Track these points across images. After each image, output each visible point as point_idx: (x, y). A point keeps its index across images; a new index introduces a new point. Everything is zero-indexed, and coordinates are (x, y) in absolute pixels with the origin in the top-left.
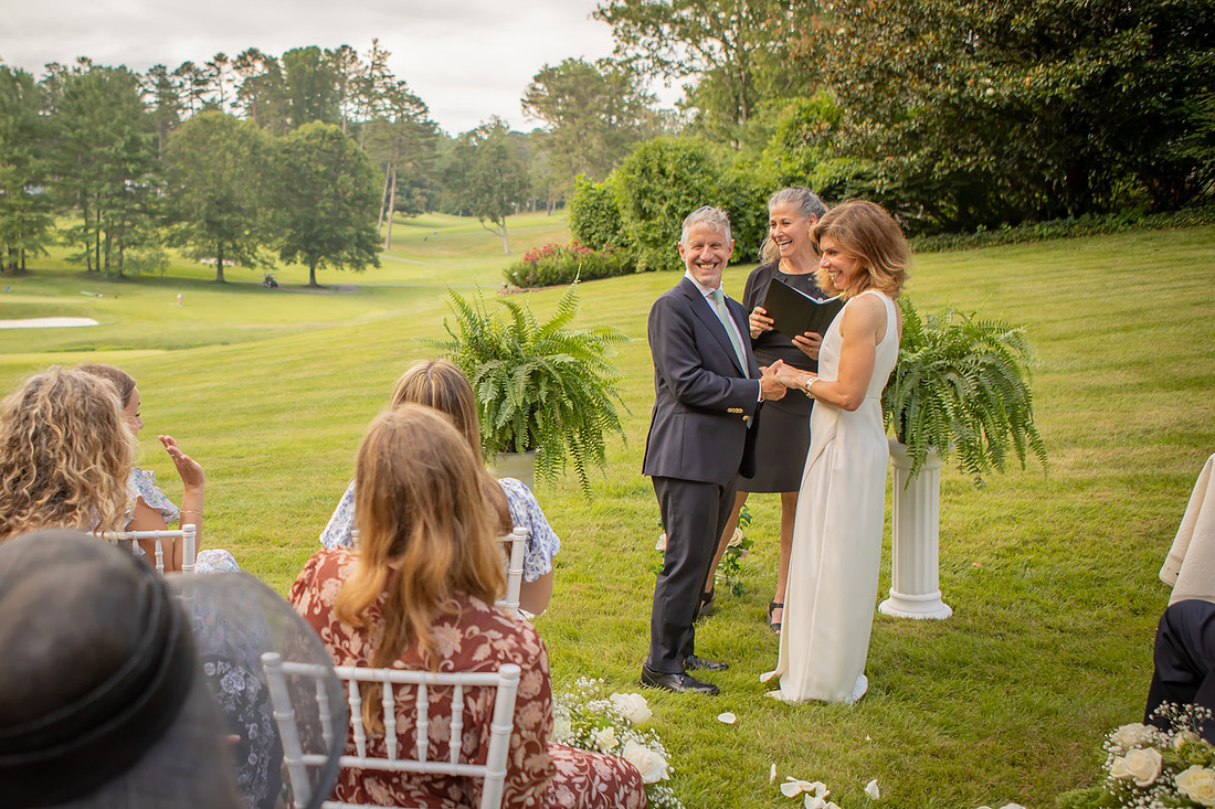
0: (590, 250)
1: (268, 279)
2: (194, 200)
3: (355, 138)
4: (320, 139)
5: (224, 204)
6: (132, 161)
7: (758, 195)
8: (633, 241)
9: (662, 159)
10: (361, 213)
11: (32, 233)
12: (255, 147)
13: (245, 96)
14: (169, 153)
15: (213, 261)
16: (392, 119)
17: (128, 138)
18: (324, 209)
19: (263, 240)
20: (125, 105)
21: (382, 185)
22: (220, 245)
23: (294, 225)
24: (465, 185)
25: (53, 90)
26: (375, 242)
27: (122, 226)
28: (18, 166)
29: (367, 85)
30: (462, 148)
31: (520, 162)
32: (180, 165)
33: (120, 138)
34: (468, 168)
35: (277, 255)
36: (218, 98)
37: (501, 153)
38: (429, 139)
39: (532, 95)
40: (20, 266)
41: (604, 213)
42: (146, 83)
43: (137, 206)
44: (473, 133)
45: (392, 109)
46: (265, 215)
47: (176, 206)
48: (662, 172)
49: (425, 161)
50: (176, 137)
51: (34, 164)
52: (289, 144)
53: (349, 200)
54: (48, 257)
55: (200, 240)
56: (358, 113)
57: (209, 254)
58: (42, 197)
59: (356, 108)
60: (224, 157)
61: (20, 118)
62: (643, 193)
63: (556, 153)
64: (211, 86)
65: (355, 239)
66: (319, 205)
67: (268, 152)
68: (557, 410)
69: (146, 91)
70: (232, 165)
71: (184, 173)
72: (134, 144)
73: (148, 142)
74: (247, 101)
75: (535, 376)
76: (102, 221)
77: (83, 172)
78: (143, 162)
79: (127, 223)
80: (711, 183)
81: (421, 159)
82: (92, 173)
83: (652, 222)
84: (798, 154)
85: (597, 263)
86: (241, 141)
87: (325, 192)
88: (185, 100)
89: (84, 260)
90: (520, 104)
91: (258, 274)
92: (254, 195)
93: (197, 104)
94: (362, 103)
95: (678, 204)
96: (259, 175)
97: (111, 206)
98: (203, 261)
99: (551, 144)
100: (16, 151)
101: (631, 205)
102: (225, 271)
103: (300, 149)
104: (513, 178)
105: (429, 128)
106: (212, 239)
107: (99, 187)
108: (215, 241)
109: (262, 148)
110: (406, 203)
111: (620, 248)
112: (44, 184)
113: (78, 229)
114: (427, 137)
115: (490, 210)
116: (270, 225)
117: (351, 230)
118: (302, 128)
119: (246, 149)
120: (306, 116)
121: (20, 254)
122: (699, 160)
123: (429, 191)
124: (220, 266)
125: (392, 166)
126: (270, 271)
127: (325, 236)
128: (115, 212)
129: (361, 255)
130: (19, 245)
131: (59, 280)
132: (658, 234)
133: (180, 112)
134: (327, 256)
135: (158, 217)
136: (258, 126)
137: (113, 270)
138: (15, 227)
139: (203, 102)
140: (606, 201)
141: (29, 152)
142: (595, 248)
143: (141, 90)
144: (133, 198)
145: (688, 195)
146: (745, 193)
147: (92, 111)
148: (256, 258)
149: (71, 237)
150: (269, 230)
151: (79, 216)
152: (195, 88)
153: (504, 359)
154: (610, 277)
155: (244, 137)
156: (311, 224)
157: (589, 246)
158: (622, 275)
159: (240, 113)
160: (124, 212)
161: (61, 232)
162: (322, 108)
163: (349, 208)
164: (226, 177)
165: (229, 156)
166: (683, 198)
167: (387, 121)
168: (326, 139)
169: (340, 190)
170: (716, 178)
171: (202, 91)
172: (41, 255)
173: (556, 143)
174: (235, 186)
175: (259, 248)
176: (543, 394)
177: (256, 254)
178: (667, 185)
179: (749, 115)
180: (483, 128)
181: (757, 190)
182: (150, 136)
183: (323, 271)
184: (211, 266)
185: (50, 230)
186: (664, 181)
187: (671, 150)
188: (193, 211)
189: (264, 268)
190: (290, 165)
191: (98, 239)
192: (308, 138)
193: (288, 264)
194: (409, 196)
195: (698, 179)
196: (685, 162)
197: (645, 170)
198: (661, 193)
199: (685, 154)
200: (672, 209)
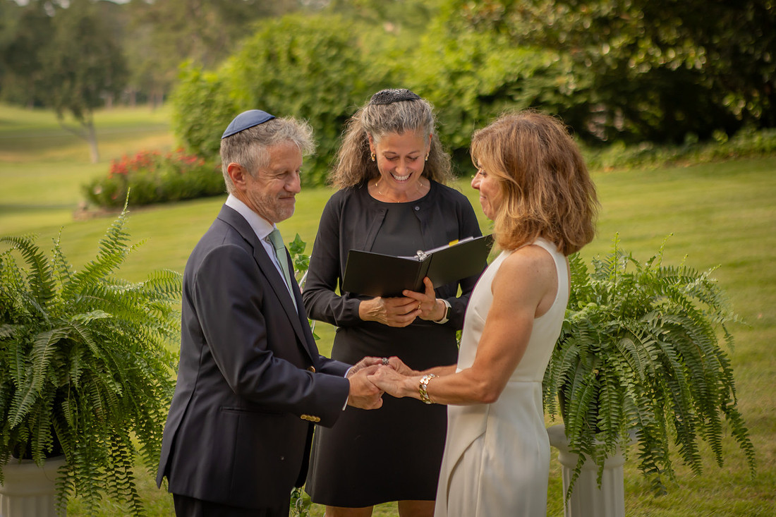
9: (292, 43)
48: (293, 60)
62: (269, 87)
68: (99, 398)
75: (64, 347)
80: (356, 77)
95: (314, 102)
115: (71, 101)
122: (340, 47)
153: (21, 322)
166: (320, 95)
170: (361, 71)
176: (75, 373)
178: (299, 78)
186: (295, 73)
187: (304, 33)
195: (338, 71)
196: (323, 49)
197: (271, 57)
198: (291, 88)
199: (321, 38)
200: (307, 111)
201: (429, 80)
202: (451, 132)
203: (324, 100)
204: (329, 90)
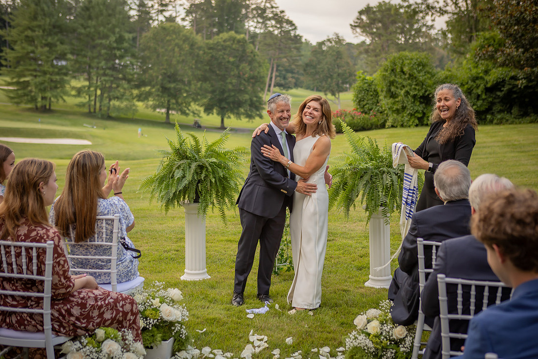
0: (364, 114)
1: (196, 123)
2: (154, 74)
3: (253, 43)
4: (232, 42)
5: (172, 77)
6: (119, 49)
8: (385, 110)
9: (403, 65)
10: (253, 87)
11: (56, 87)
12: (192, 45)
13: (190, 15)
14: (141, 46)
15: (164, 110)
16: (276, 32)
17: (118, 36)
18: (231, 83)
19: (195, 100)
20: (117, 16)
21: (268, 70)
22: (169, 101)
23: (213, 92)
24: (317, 73)
25: (76, 4)
26: (261, 104)
27: (110, 87)
28: (51, 48)
29: (261, 12)
30: (315, 51)
31: (349, 60)
32: (147, 53)
33: (112, 35)
34: (319, 62)
35: (202, 109)
36: (174, 15)
37: (338, 55)
38: (298, 45)
39: (357, 22)
40: (48, 107)
41: (372, 93)
42: (131, 3)
43: (120, 76)
44: (323, 43)
45: (276, 27)
46: (196, 85)
47: (143, 77)
48: (402, 71)
49: (294, 58)
50: (146, 37)
51: (60, 48)
52: (213, 44)
53: (246, 79)
54: (65, 104)
55: (156, 98)
56: (256, 27)
57: (161, 106)
58: (63, 67)
59: (255, 24)
60: (174, 50)
61: (53, 20)
62: (392, 83)
63: (369, 56)
64: (170, 7)
65: (249, 102)
66: (229, 81)
67: (199, 48)
69: (131, 8)
70: (178, 55)
71: (149, 58)
72: (120, 40)
73: (129, 39)
74: (191, 17)
76: (99, 83)
77: (89, 54)
78: (126, 51)
79: (114, 86)
80: (430, 79)
81: (291, 57)
82: (95, 55)
83: (397, 100)
84: (481, 64)
85: (366, 122)
86: (184, 41)
87: (232, 73)
88: (154, 15)
89: (87, 106)
90: (349, 27)
91: (190, 119)
92: (190, 73)
93: (161, 18)
94: (258, 22)
95: (411, 90)
96: (194, 62)
97: (105, 75)
98: (158, 110)
99: (367, 51)
100: (50, 39)
101: (385, 89)
102: (171, 117)
103: (219, 47)
104: (345, 70)
105: (297, 39)
106: (164, 97)
107: (98, 63)
108: (166, 99)
109: (196, 46)
110: (283, 82)
111: (379, 114)
112: (66, 60)
113: (84, 87)
114: (295, 43)
115: (331, 88)
116: (198, 91)
117: (247, 97)
118: (221, 35)
119: (187, 46)
120: (225, 28)
121: (48, 100)
122: (424, 66)
123: (296, 76)
124: (168, 113)
125: (274, 60)
126: (197, 119)
127: (231, 100)
128: (107, 78)
129: (252, 111)
130: (48, 94)
131: (71, 117)
132: (399, 106)
133: (151, 22)
134: (232, 112)
135: (133, 83)
136: (195, 33)
137: (103, 112)
138: (46, 84)
139: (165, 17)
140: (373, 87)
141: (58, 40)
142: (366, 113)
143: (128, 7)
144: (118, 71)
145: (416, 85)
147: (97, 18)
148: (189, 110)
149: (79, 92)
150: (198, 94)
151: (86, 79)
152: (160, 8)
154: (373, 129)
155: (186, 39)
156: (223, 92)
157: (362, 112)
158: (380, 128)
159: (187, 24)
160: (112, 79)
161: (73, 88)
162: (235, 24)
163: (246, 84)
164: (174, 62)
165: (177, 49)
167: (273, 34)
168: (236, 42)
169: (241, 73)
170: (433, 76)
171: (164, 10)
172: (61, 101)
173: (370, 50)
174: (179, 67)
175: (192, 104)
177: (190, 108)
178: (405, 79)
180: (329, 40)
182: (131, 36)
183: (229, 120)
184: (162, 113)
185: (67, 87)
186: (403, 77)
187: (408, 59)
188: (153, 81)
189: (194, 116)
190: (212, 56)
191: (96, 94)
192: (225, 41)
193: (208, 115)
194: (285, 78)
195: (423, 76)
196: (415, 66)
197: (393, 70)
198: (401, 83)
199: (416, 61)
200: (407, 93)
203: (415, 89)
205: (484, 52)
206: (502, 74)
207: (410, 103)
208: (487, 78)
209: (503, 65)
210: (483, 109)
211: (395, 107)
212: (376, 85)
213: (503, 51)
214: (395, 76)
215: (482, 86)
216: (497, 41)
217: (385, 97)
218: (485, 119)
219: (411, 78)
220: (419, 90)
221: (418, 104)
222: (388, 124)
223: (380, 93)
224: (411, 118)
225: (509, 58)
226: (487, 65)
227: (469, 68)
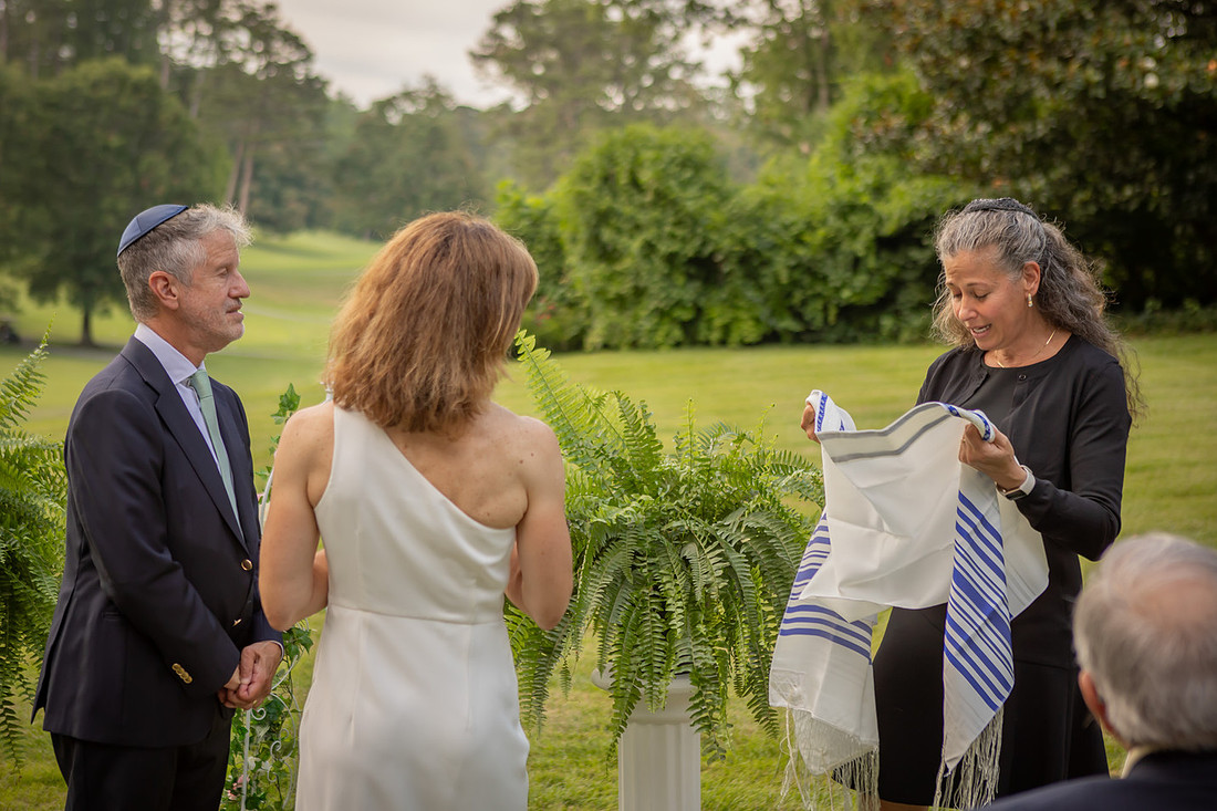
3: (182, 95)
7: (795, 231)
8: (583, 298)
9: (636, 165)
16: (251, 69)
38: (315, 107)
39: (487, 46)
41: (542, 249)
44: (389, 103)
48: (635, 184)
49: (306, 144)
52: (58, 95)
62: (603, 217)
80: (716, 206)
83: (619, 267)
84: (866, 166)
95: (660, 239)
101: (583, 234)
111: (563, 310)
122: (698, 168)
132: (624, 287)
140: (546, 229)
146: (774, 226)
166: (668, 229)
178: (642, 206)
179: (831, 101)
180: (407, 95)
181: (793, 224)
186: (638, 198)
187: (651, 148)
195: (695, 198)
196: (674, 169)
197: (608, 180)
198: (631, 219)
199: (674, 155)
200: (649, 248)
201: (812, 215)
202: (838, 284)
203: (672, 236)
204: (678, 223)
205: (880, 131)
206: (924, 198)
207: (656, 278)
208: (882, 208)
209: (933, 169)
210: (870, 298)
211: (614, 289)
212: (555, 223)
213: (931, 130)
214: (615, 195)
215: (866, 235)
216: (907, 101)
217: (584, 258)
218: (876, 329)
219: (662, 203)
220: (684, 240)
221: (680, 279)
222: (594, 338)
223: (567, 247)
224: (658, 324)
225: (950, 150)
226: (881, 171)
227: (830, 181)
